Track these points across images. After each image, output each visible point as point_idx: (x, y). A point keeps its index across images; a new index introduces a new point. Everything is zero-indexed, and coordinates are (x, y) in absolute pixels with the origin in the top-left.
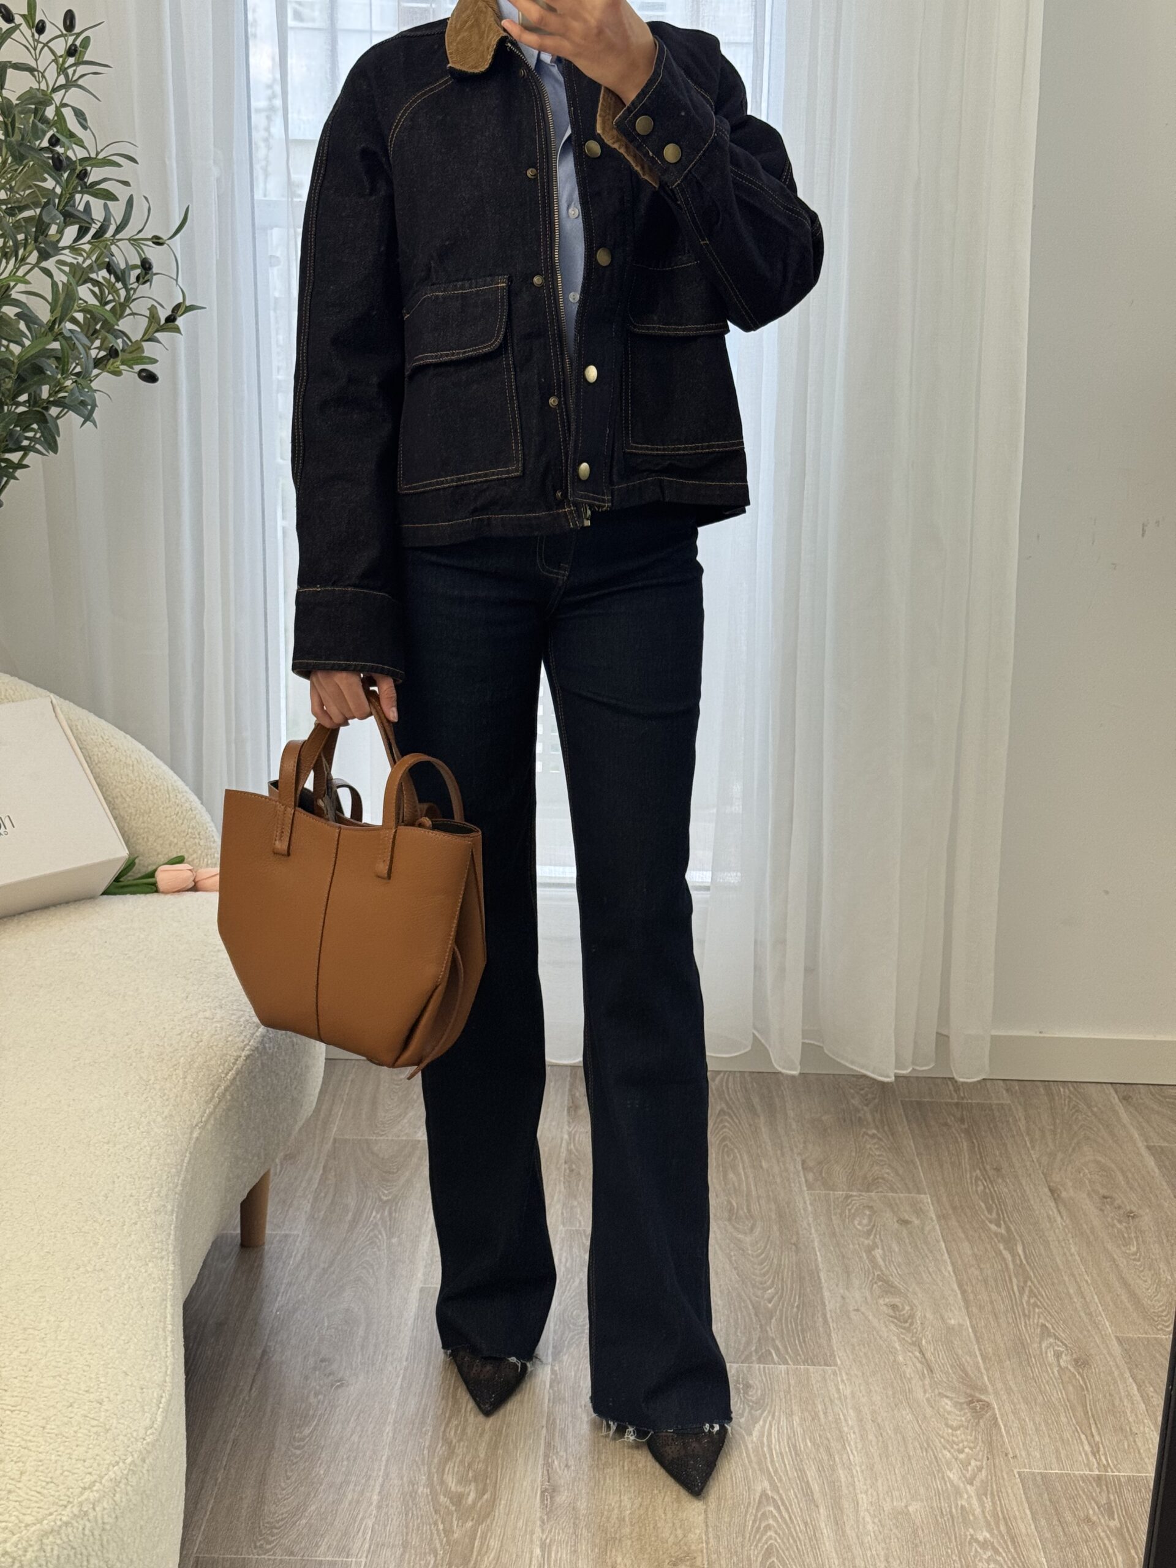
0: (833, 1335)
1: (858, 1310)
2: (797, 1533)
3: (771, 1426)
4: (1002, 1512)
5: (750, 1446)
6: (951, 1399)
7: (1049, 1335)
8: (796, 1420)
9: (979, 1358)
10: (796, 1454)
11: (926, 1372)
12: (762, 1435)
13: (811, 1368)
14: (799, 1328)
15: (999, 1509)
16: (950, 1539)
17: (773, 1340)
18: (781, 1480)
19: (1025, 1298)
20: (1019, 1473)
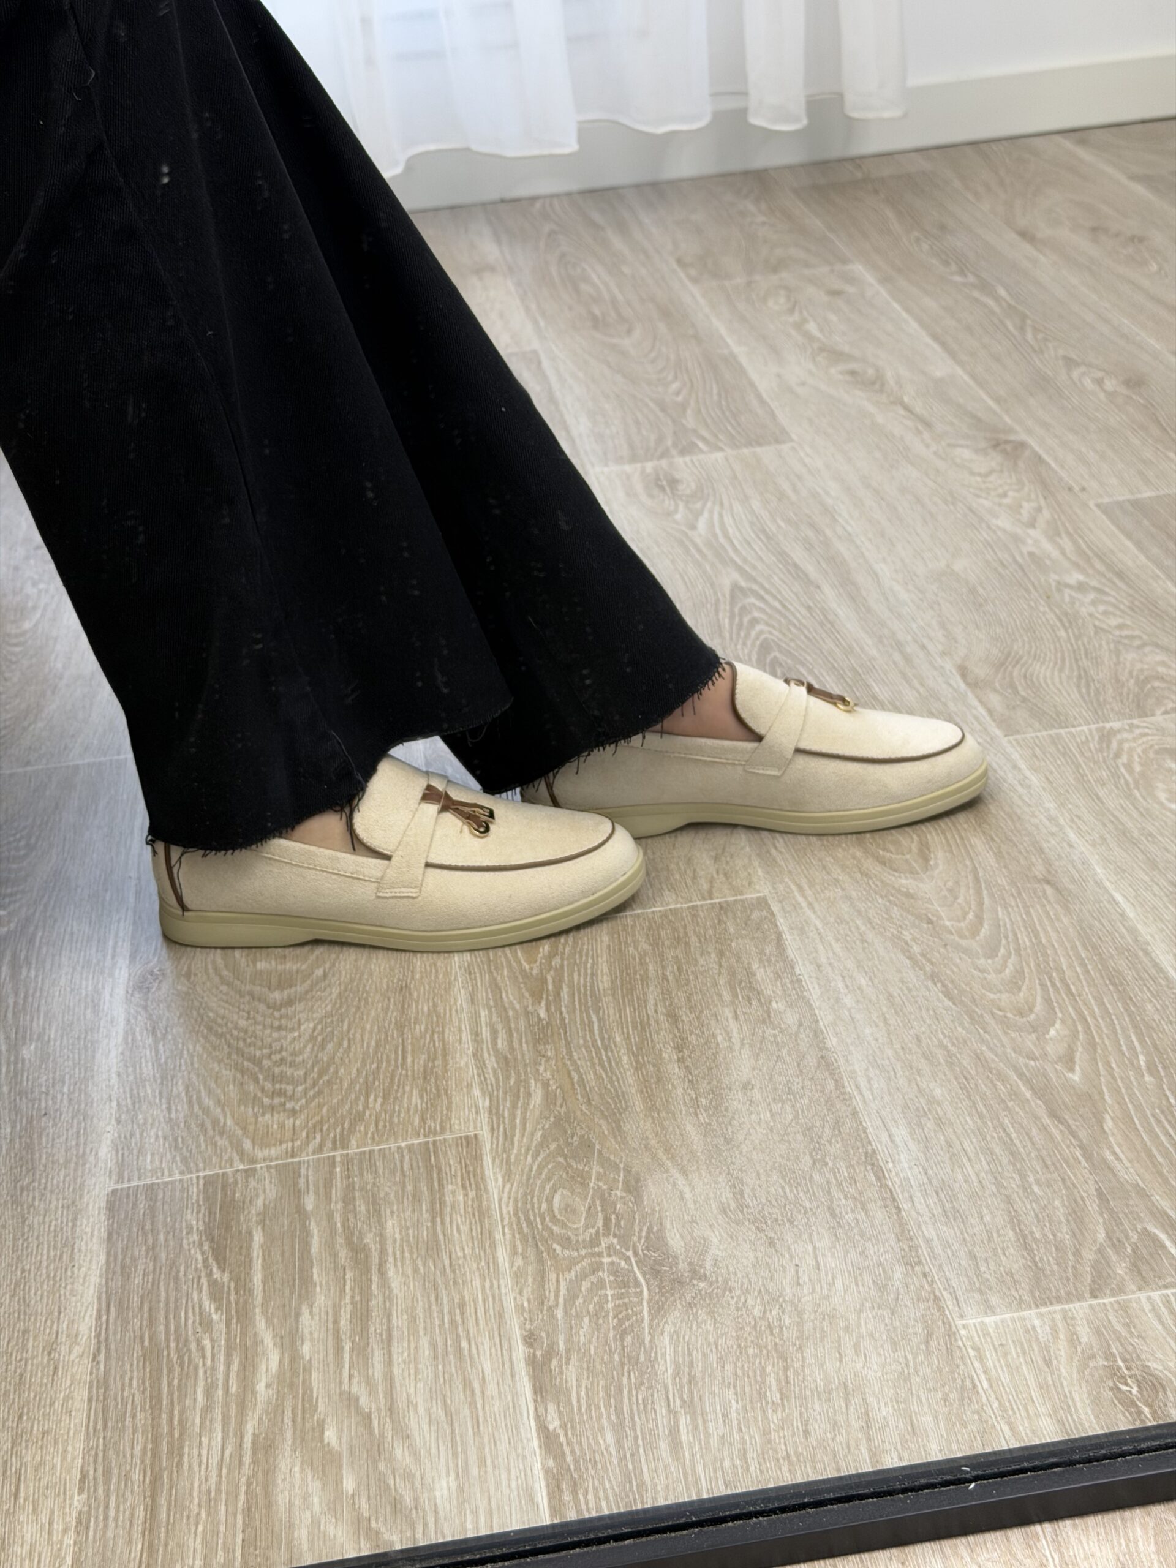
0: (779, 413)
1: (803, 384)
2: (798, 620)
3: (721, 516)
4: (1089, 547)
5: (698, 541)
6: (967, 447)
7: (1078, 365)
8: (756, 504)
9: (991, 403)
10: (768, 537)
11: (921, 428)
12: (711, 526)
13: (758, 450)
14: (728, 413)
15: (1084, 546)
16: (1027, 590)
17: (695, 431)
18: (754, 568)
19: (1029, 336)
20: (1098, 506)
